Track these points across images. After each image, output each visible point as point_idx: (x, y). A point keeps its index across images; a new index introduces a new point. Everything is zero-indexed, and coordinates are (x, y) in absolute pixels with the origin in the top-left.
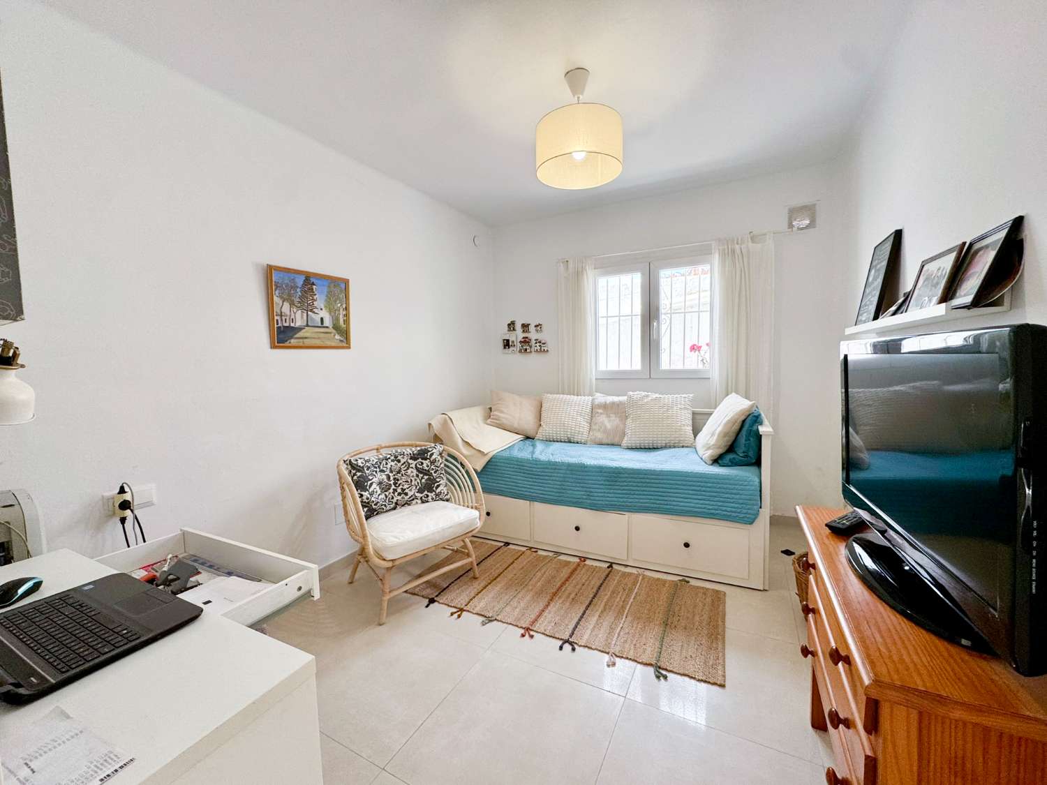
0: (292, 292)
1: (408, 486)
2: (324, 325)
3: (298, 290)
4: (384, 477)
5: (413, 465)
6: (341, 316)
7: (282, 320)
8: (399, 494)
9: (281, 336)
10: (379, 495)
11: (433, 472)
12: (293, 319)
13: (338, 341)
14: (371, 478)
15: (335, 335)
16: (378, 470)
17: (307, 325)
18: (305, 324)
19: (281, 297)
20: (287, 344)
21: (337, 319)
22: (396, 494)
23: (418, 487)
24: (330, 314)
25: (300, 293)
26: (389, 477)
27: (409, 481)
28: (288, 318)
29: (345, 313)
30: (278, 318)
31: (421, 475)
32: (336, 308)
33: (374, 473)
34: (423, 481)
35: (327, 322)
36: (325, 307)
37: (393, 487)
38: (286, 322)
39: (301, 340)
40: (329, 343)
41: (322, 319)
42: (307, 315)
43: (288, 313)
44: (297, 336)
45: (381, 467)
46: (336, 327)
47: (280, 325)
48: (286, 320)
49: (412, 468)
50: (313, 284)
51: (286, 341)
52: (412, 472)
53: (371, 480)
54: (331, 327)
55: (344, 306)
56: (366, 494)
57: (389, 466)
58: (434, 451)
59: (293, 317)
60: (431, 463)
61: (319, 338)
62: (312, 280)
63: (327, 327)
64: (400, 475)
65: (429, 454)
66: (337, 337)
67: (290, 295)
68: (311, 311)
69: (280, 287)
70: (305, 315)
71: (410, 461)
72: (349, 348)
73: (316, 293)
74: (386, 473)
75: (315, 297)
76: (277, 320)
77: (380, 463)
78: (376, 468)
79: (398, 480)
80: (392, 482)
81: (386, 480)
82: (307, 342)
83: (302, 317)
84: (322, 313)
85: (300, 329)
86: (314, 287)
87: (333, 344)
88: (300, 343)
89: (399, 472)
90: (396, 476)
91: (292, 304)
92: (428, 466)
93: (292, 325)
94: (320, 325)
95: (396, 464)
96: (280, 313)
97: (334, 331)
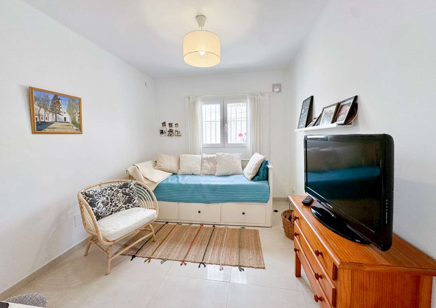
0: (46, 103)
1: (118, 202)
2: (67, 121)
3: (50, 102)
4: (105, 199)
5: (121, 192)
6: (77, 117)
7: (39, 118)
8: (114, 206)
9: (39, 127)
10: (103, 208)
11: (131, 194)
12: (46, 118)
13: (75, 130)
14: (97, 200)
15: (73, 127)
16: (101, 195)
17: (56, 121)
18: (55, 120)
19: (39, 106)
20: (43, 131)
21: (74, 118)
22: (112, 206)
23: (124, 202)
24: (70, 115)
25: (51, 104)
26: (107, 199)
27: (119, 199)
28: (43, 117)
29: (79, 115)
30: (37, 117)
31: (125, 196)
32: (73, 112)
33: (99, 197)
34: (126, 198)
35: (69, 120)
36: (67, 112)
37: (110, 203)
38: (42, 119)
39: (52, 129)
40: (69, 131)
41: (65, 118)
42: (56, 116)
43: (44, 114)
44: (49, 127)
45: (103, 194)
46: (74, 123)
47: (38, 121)
48: (42, 118)
49: (120, 193)
50: (59, 99)
51: (43, 129)
52: (120, 195)
53: (98, 201)
54: (71, 123)
55: (78, 112)
56: (95, 209)
57: (107, 193)
58: (132, 183)
59: (47, 116)
60: (130, 189)
61: (63, 128)
62: (59, 97)
63: (68, 123)
64: (114, 197)
65: (129, 185)
66: (75, 128)
67: (44, 104)
68: (58, 113)
69: (38, 99)
70: (54, 116)
71: (119, 190)
72: (82, 133)
73: (61, 104)
74: (106, 197)
75: (61, 106)
76: (36, 118)
77: (103, 192)
78: (100, 195)
79: (113, 199)
80: (109, 201)
81: (106, 200)
82: (56, 130)
83: (53, 117)
84: (65, 114)
85: (51, 123)
86: (60, 101)
87: (72, 132)
88: (52, 130)
89: (113, 196)
90: (111, 198)
91: (46, 109)
92: (128, 191)
93: (46, 121)
94: (64, 121)
95: (111, 192)
96: (38, 114)
97: (72, 125)
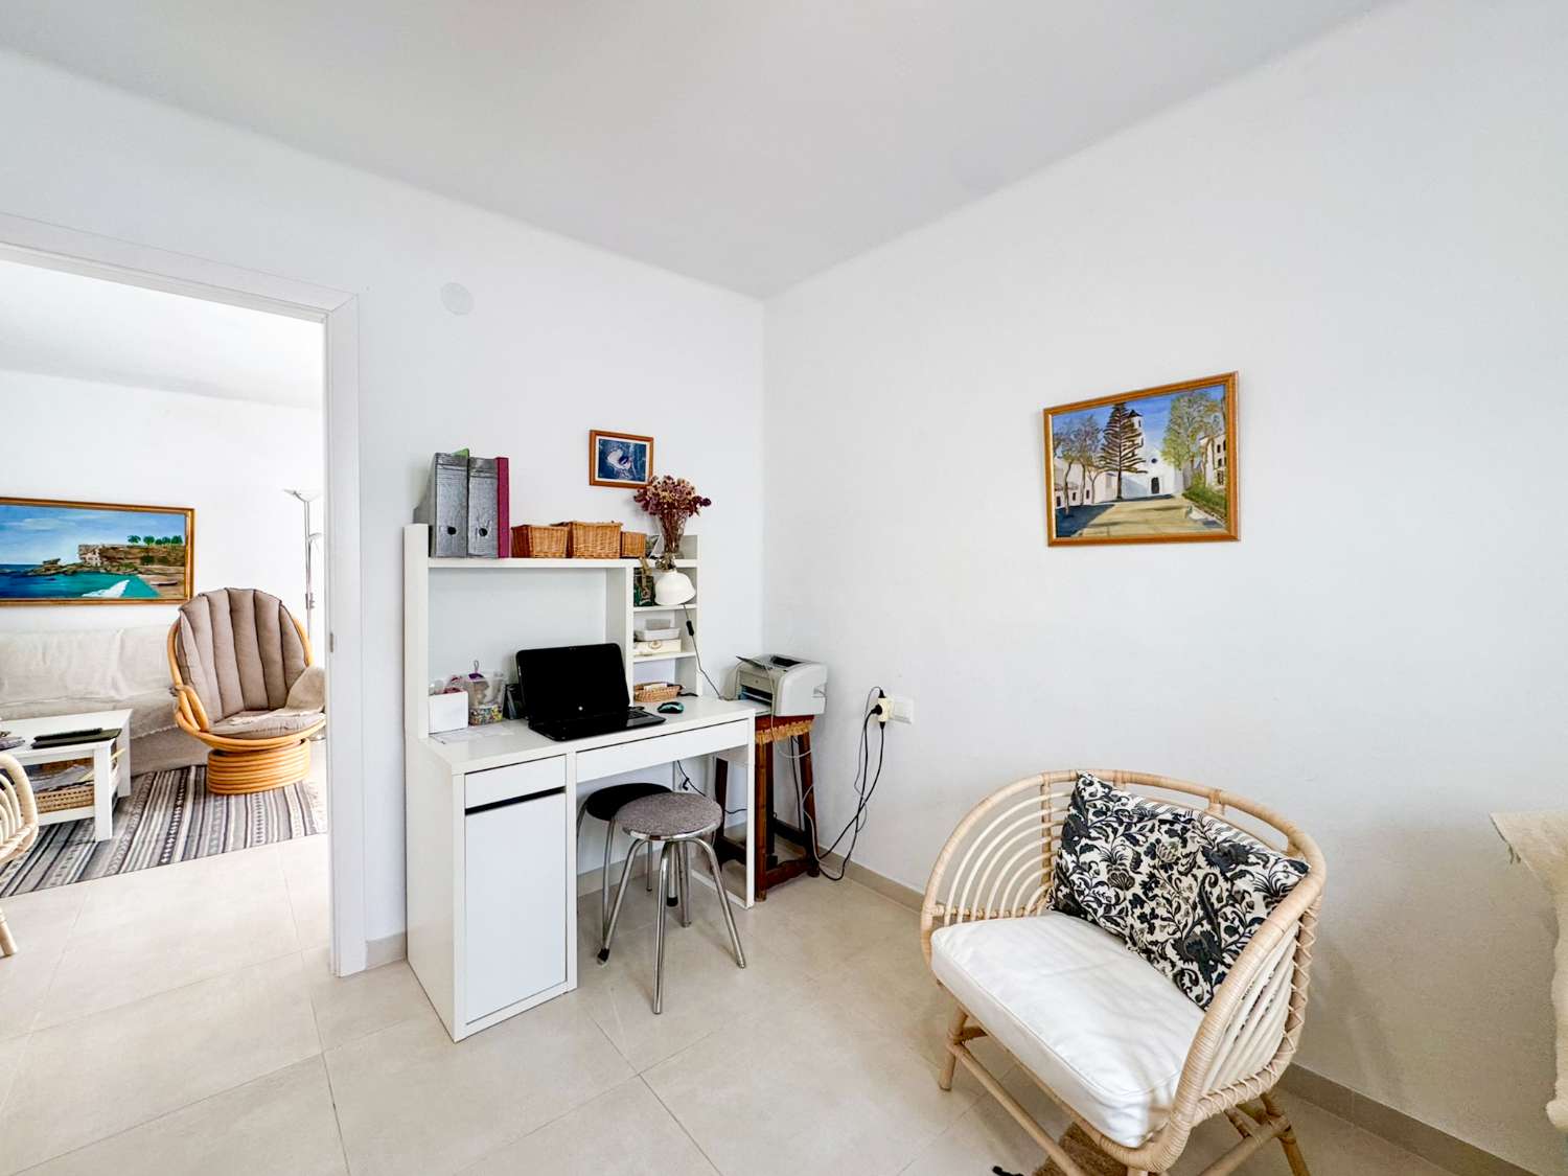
0: (1088, 442)
1: (1166, 915)
2: (1161, 493)
3: (1101, 435)
4: (1129, 853)
5: (1200, 874)
6: (1209, 466)
7: (1067, 497)
8: (1142, 918)
9: (1066, 524)
10: (1101, 883)
11: (1224, 924)
12: (1088, 492)
13: (1200, 525)
14: (1094, 834)
15: (1190, 511)
16: (1121, 830)
17: (1120, 499)
18: (1115, 497)
19: (1065, 457)
20: (1075, 537)
21: (1199, 475)
22: (1138, 911)
23: (1178, 935)
24: (1178, 466)
25: (1104, 441)
26: (1137, 862)
27: (1175, 905)
28: (1078, 492)
29: (1222, 455)
30: (1061, 494)
31: (1200, 912)
32: (1194, 449)
33: (1109, 830)
34: (1198, 929)
35: (1171, 483)
36: (1164, 453)
37: (1138, 890)
38: (1074, 498)
39: (1104, 529)
40: (1172, 531)
41: (1155, 482)
42: (1120, 479)
43: (1079, 482)
44: (1096, 521)
45: (1134, 830)
46: (1195, 494)
47: (1063, 505)
48: (1074, 494)
49: (1194, 876)
50: (1133, 414)
51: (1076, 531)
52: (1190, 888)
54: (1179, 495)
55: (1219, 441)
56: (1069, 860)
57: (1152, 838)
59: (1088, 487)
60: (1230, 896)
61: (1146, 522)
62: (1129, 408)
63: (1168, 497)
64: (1165, 876)
66: (1197, 515)
67: (1082, 450)
68: (1129, 469)
69: (1064, 440)
70: (1115, 480)
71: (1201, 860)
72: (1231, 537)
73: (1140, 430)
74: (1137, 848)
75: (1138, 440)
76: (1058, 499)
77: (1140, 820)
78: (1121, 823)
79: (1157, 883)
80: (1139, 879)
81: (1128, 863)
82: (1116, 531)
83: (1108, 485)
84: (1157, 466)
85: (1103, 508)
86: (1136, 420)
87: (1183, 531)
88: (1102, 533)
89: (1166, 867)
90: (1156, 872)
91: (1087, 464)
92: (1220, 899)
93: (1087, 502)
94: (1149, 494)
95: (1174, 846)
96: (1063, 484)
97: (1187, 502)
